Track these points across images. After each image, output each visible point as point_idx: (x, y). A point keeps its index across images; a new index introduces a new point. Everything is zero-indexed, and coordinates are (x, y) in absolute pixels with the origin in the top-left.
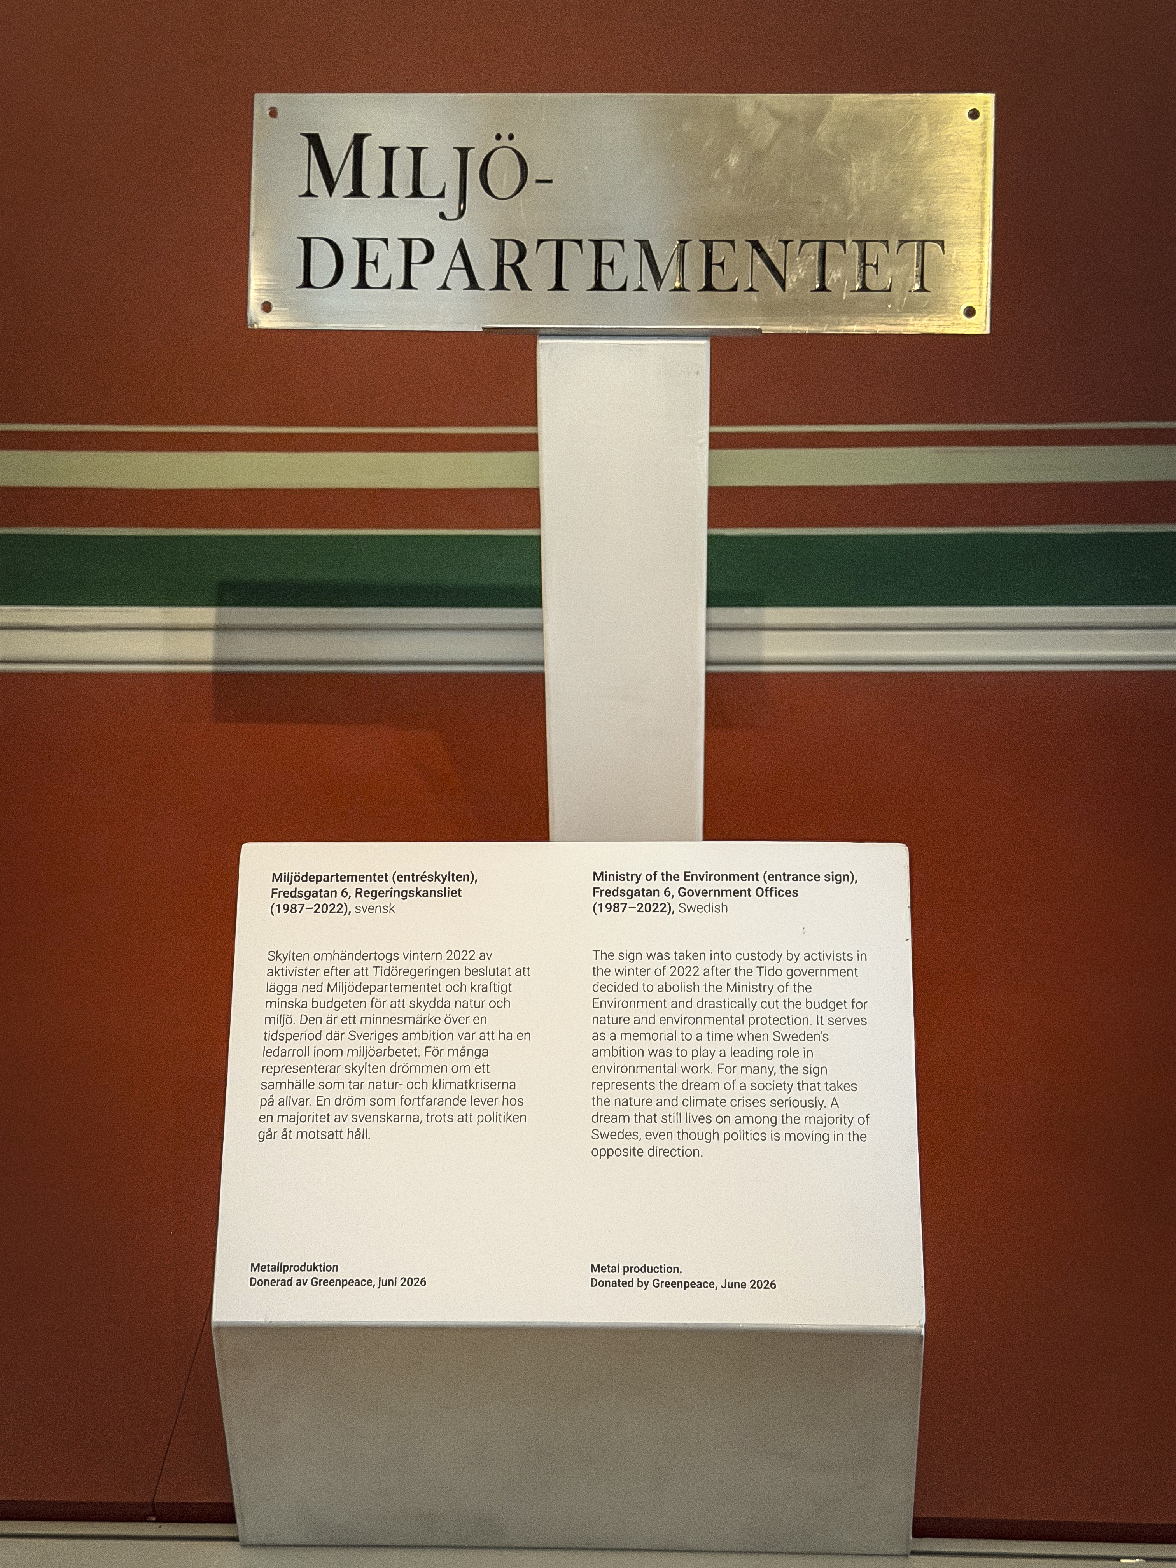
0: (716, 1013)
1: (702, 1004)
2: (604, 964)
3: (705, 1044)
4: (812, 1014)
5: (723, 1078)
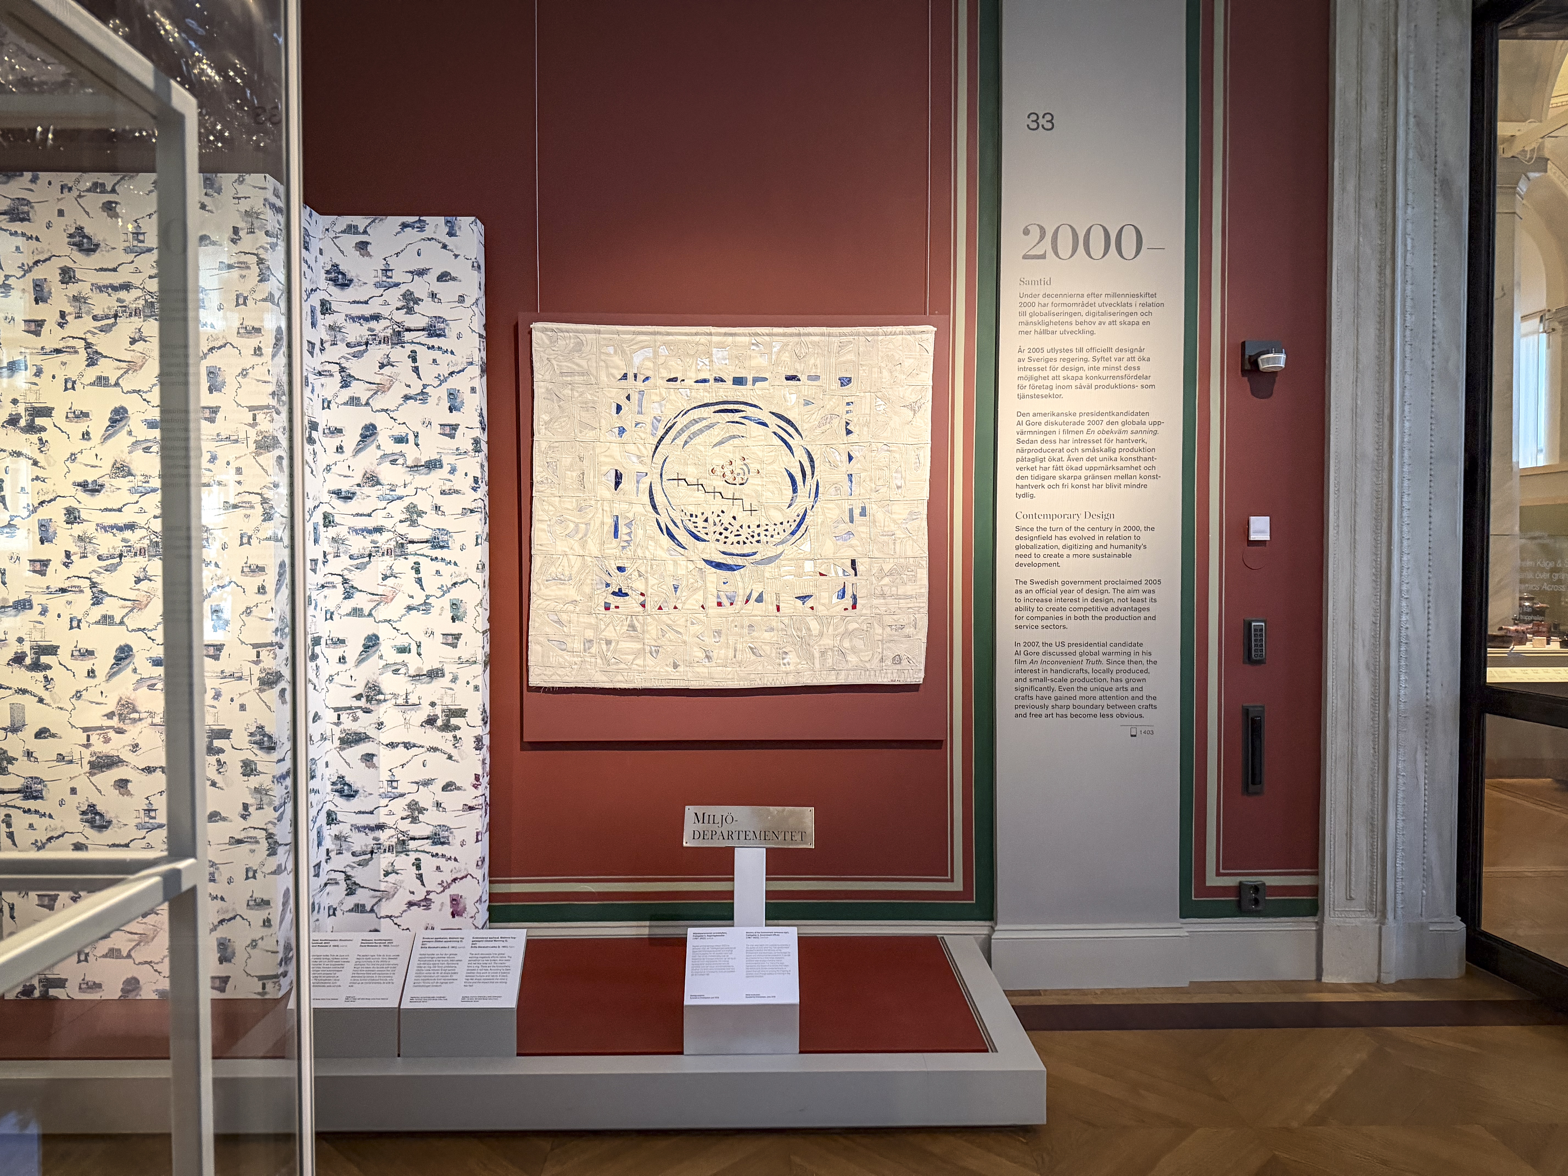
0: (766, 954)
1: (764, 952)
2: (748, 947)
3: (764, 959)
4: (782, 954)
5: (767, 964)
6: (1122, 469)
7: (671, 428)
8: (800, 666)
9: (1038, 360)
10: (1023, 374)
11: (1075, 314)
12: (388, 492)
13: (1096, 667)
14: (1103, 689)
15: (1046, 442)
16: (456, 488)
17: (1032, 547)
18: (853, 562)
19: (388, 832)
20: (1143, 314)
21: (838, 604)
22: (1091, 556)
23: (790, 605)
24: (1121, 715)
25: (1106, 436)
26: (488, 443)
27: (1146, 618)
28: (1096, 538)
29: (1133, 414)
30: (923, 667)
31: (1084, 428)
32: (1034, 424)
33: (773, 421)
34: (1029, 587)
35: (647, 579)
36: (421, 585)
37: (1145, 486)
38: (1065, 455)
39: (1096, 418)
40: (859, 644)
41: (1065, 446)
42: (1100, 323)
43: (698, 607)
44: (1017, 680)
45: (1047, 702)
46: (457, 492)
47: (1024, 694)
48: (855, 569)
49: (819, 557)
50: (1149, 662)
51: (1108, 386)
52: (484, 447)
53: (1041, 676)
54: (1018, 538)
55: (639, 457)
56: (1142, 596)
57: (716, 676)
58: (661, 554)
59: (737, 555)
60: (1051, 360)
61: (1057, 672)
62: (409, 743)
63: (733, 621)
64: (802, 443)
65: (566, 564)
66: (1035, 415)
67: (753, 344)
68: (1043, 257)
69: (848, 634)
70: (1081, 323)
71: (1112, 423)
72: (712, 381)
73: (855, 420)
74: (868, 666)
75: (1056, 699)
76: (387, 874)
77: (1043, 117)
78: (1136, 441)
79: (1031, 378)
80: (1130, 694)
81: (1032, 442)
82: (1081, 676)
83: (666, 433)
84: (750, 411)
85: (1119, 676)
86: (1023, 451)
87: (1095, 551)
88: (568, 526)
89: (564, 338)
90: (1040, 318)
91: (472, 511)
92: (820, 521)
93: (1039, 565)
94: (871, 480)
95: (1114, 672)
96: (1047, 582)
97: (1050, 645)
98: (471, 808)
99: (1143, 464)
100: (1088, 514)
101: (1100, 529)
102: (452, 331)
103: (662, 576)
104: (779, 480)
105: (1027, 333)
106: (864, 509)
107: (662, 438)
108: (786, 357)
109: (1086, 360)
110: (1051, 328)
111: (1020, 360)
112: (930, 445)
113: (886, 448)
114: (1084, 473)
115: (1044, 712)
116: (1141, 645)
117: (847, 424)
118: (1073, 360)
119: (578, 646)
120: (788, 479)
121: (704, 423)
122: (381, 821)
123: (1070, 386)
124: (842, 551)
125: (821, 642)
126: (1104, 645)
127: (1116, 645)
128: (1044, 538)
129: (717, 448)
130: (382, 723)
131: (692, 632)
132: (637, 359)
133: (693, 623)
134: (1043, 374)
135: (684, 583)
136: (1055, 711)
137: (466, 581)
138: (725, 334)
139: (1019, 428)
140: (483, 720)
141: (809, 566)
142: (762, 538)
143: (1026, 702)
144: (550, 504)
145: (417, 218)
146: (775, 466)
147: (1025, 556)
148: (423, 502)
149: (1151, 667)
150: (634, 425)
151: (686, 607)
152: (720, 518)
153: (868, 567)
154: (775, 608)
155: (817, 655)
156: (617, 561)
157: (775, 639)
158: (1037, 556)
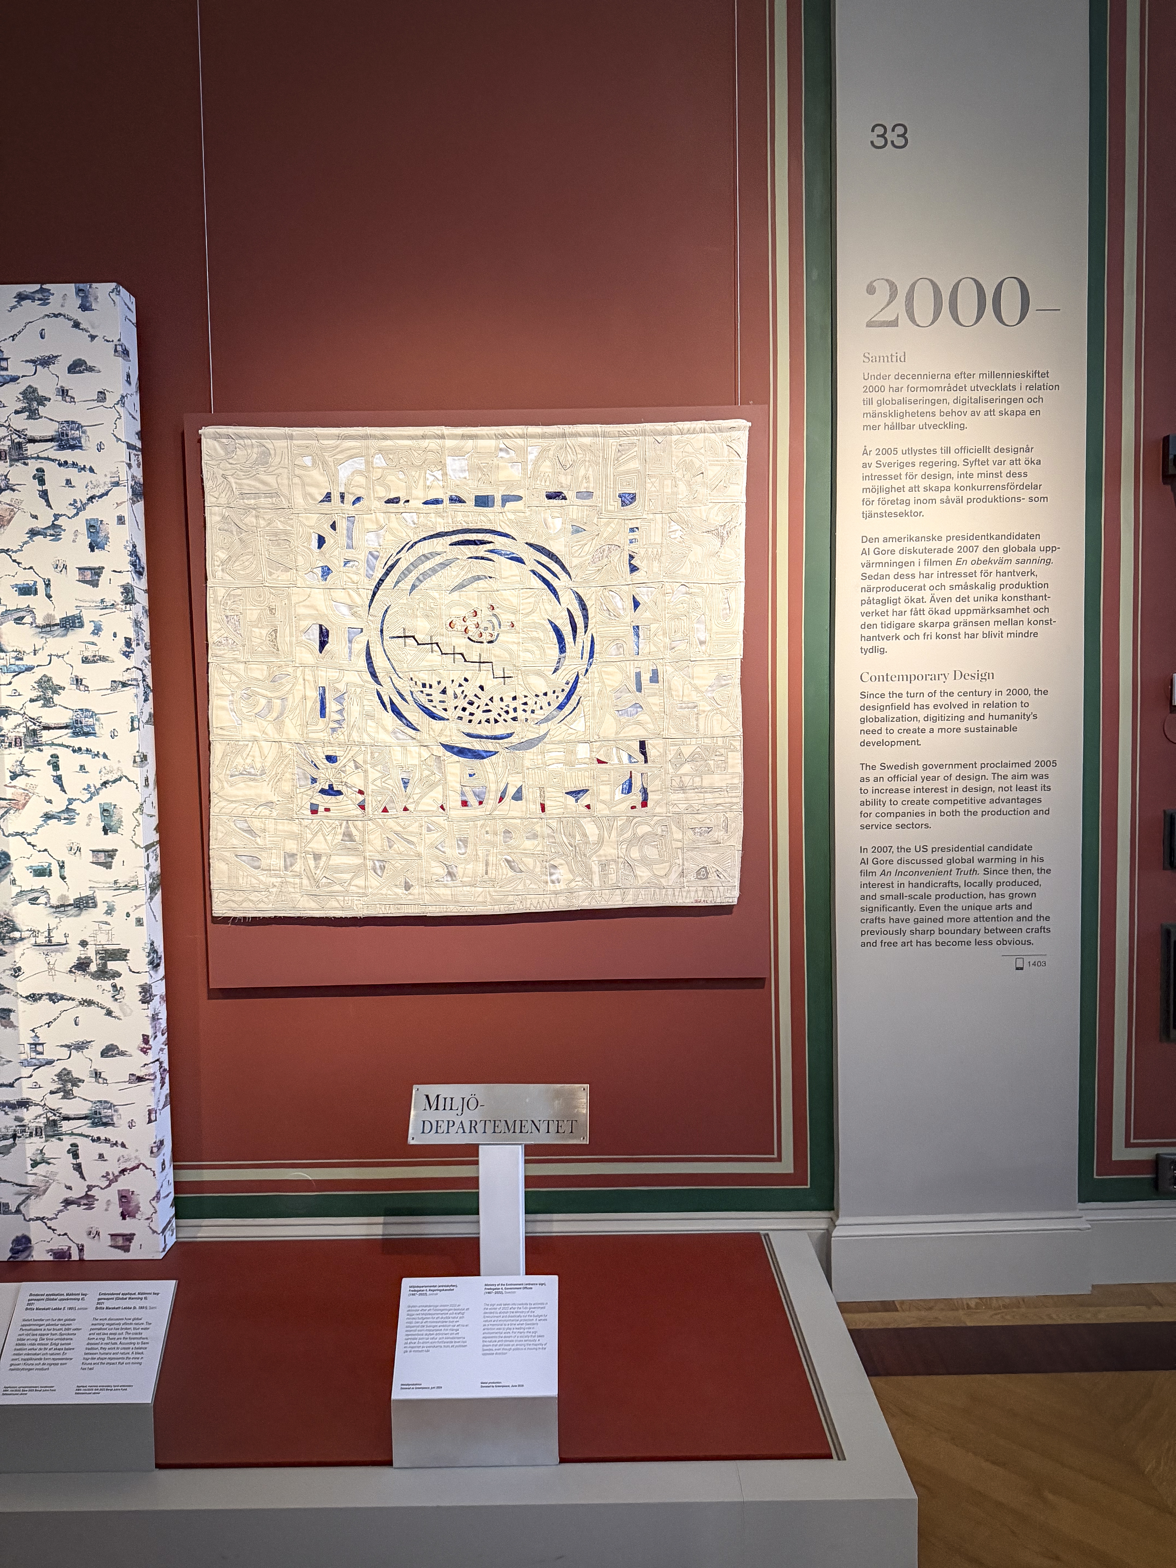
0: (512, 1319)
1: (509, 1316)
2: (486, 1307)
3: (509, 1326)
4: (535, 1318)
5: (513, 1335)
6: (1004, 611)
7: (392, 567)
8: (573, 884)
9: (889, 465)
10: (869, 484)
11: (939, 401)
12: (13, 661)
13: (970, 879)
14: (979, 908)
15: (901, 576)
16: (101, 653)
18: (642, 745)
19: (34, 1111)
20: (1031, 400)
21: (622, 801)
22: (963, 730)
23: (558, 802)
24: (1003, 942)
25: (982, 567)
26: (148, 591)
27: (1036, 813)
28: (970, 705)
29: (1019, 537)
30: (737, 883)
31: (953, 557)
32: (885, 552)
33: (529, 555)
34: (878, 773)
35: (366, 771)
36: (61, 786)
37: (1035, 635)
38: (927, 594)
39: (968, 543)
40: (651, 852)
41: (928, 582)
42: (973, 414)
43: (435, 807)
44: (863, 898)
45: (904, 926)
46: (104, 659)
47: (872, 916)
48: (644, 753)
49: (596, 737)
50: (1040, 870)
51: (985, 500)
52: (142, 598)
53: (896, 891)
54: (864, 708)
55: (350, 607)
56: (1030, 782)
57: (462, 898)
58: (384, 737)
59: (487, 738)
60: (907, 464)
61: (917, 885)
62: (55, 994)
63: (482, 826)
64: (571, 584)
65: (257, 754)
66: (886, 540)
67: (501, 450)
68: (894, 323)
70: (947, 414)
71: (991, 550)
72: (446, 502)
73: (642, 552)
74: (664, 882)
75: (917, 921)
76: (35, 1164)
77: (893, 130)
78: (1023, 574)
79: (881, 489)
80: (1015, 913)
81: (882, 577)
82: (949, 890)
83: (387, 574)
84: (499, 542)
85: (1000, 890)
86: (869, 590)
87: (967, 724)
88: (258, 702)
89: (245, 446)
90: (891, 408)
91: (124, 685)
92: (596, 690)
93: (892, 744)
94: (664, 634)
95: (994, 885)
96: (903, 766)
97: (908, 850)
98: (140, 1079)
99: (1032, 604)
100: (958, 674)
101: (975, 693)
102: (90, 439)
103: (386, 767)
104: (541, 635)
105: (874, 428)
106: (655, 673)
107: (382, 581)
108: (546, 467)
109: (954, 464)
110: (907, 421)
111: (865, 465)
112: (743, 585)
113: (683, 589)
114: (952, 618)
115: (899, 939)
116: (1030, 848)
117: (631, 557)
118: (937, 464)
119: (276, 861)
120: (553, 634)
121: (438, 560)
122: (25, 1096)
123: (933, 500)
124: (627, 729)
125: (601, 852)
126: (981, 849)
127: (996, 849)
128: (899, 708)
129: (456, 593)
130: (19, 969)
131: (428, 842)
132: (344, 473)
133: (429, 830)
134: (896, 484)
135: (417, 776)
136: (914, 938)
137: (120, 779)
138: (463, 437)
139: (864, 559)
140: (151, 963)
141: (583, 751)
142: (520, 714)
143: (876, 927)
144: (233, 673)
145: (37, 287)
146: (535, 617)
147: (874, 732)
148: (60, 675)
149: (1042, 877)
150: (343, 564)
151: (420, 808)
152: (462, 689)
153: (661, 750)
154: (539, 807)
155: (596, 868)
156: (326, 749)
157: (539, 848)
158: (890, 731)
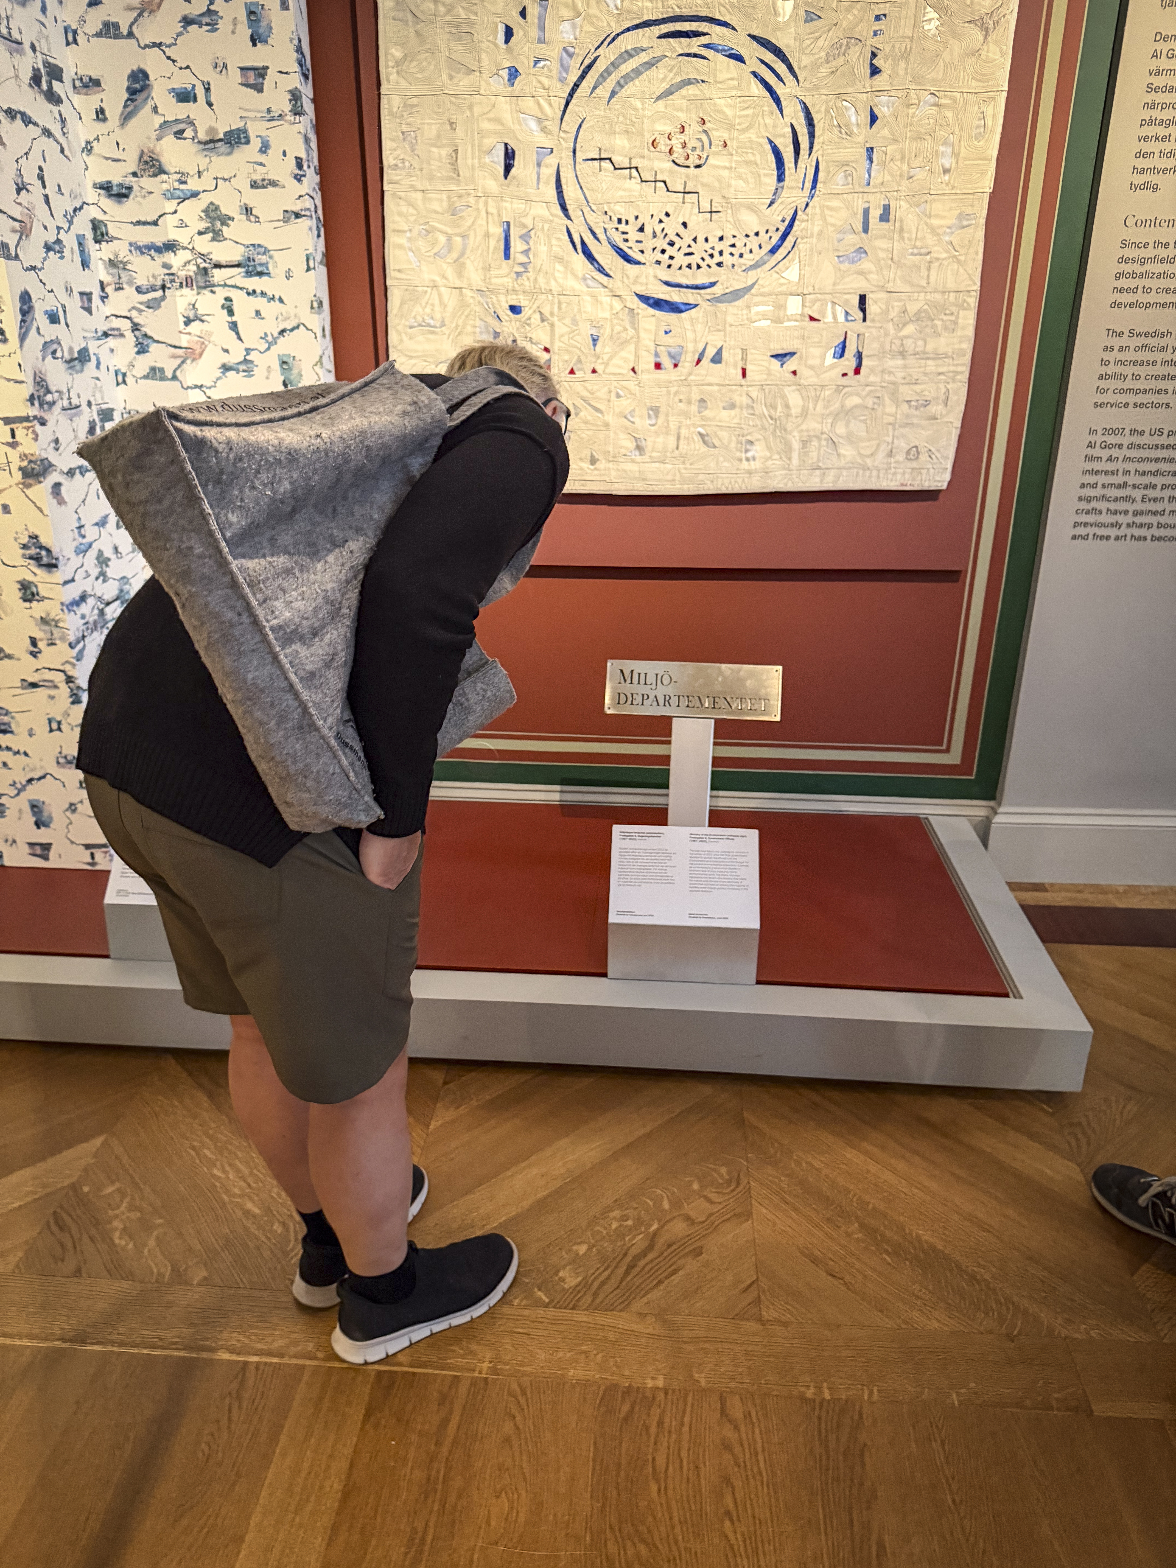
1: (713, 861)
2: (692, 852)
3: (714, 870)
4: (737, 864)
7: (589, 67)
8: (769, 463)
12: (176, 184)
16: (272, 178)
17: (1141, 276)
18: (863, 299)
21: (833, 367)
23: (761, 367)
26: (314, 100)
30: (949, 465)
33: (752, 52)
34: (1125, 341)
35: (552, 325)
36: (237, 333)
40: (859, 428)
43: (626, 370)
44: (1083, 486)
45: (1121, 519)
46: (274, 183)
47: (1089, 507)
48: (863, 310)
49: (811, 290)
52: (309, 107)
53: (1119, 479)
54: (1123, 260)
55: (539, 120)
57: (650, 473)
58: (575, 284)
59: (687, 287)
61: (1144, 473)
63: (676, 393)
64: (798, 91)
65: (437, 302)
69: (845, 413)
73: (887, 48)
74: (869, 462)
75: (1136, 513)
81: (1172, 89)
83: (582, 77)
84: (717, 34)
86: (1153, 106)
88: (437, 240)
91: (297, 215)
92: (816, 229)
93: (1147, 306)
94: (903, 158)
96: (1154, 334)
97: (1142, 433)
103: (575, 322)
104: (758, 158)
106: (887, 208)
107: (576, 86)
112: (1005, 94)
113: (932, 99)
115: (1113, 532)
117: (874, 55)
120: (771, 158)
121: (644, 57)
124: (847, 280)
125: (804, 427)
128: (1162, 261)
129: (662, 102)
131: (617, 410)
133: (618, 396)
135: (608, 331)
136: (1129, 532)
137: (297, 327)
139: (1154, 64)
141: (794, 305)
142: (727, 259)
143: (1091, 518)
144: (410, 204)
146: (752, 135)
147: (1128, 290)
148: (228, 203)
150: (532, 64)
151: (610, 369)
152: (662, 225)
153: (884, 307)
154: (740, 372)
155: (796, 445)
156: (509, 297)
157: (736, 421)
158: (1147, 290)
